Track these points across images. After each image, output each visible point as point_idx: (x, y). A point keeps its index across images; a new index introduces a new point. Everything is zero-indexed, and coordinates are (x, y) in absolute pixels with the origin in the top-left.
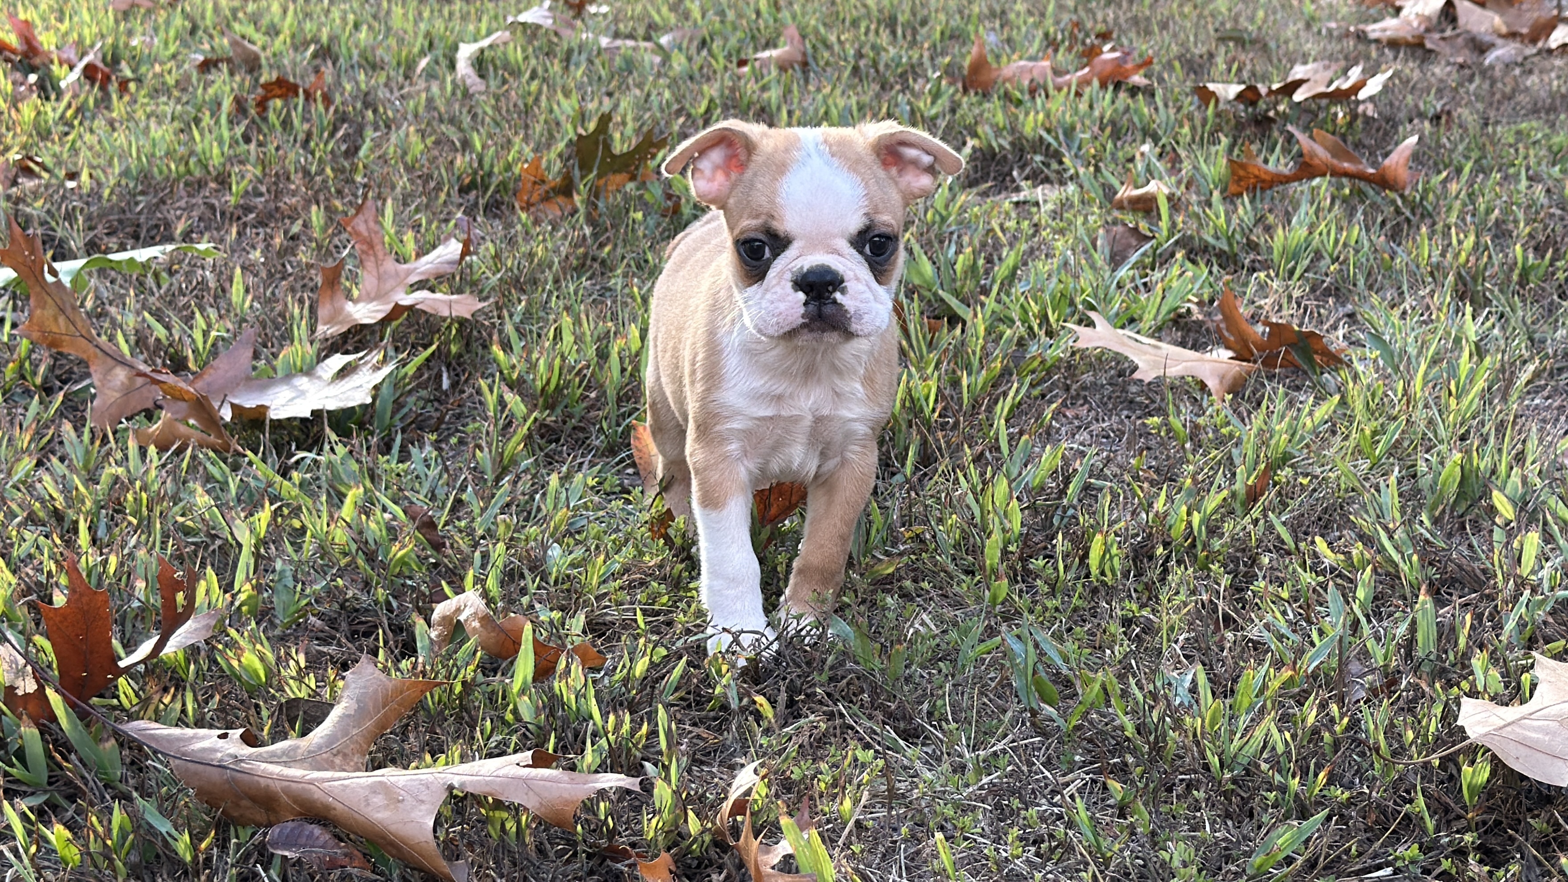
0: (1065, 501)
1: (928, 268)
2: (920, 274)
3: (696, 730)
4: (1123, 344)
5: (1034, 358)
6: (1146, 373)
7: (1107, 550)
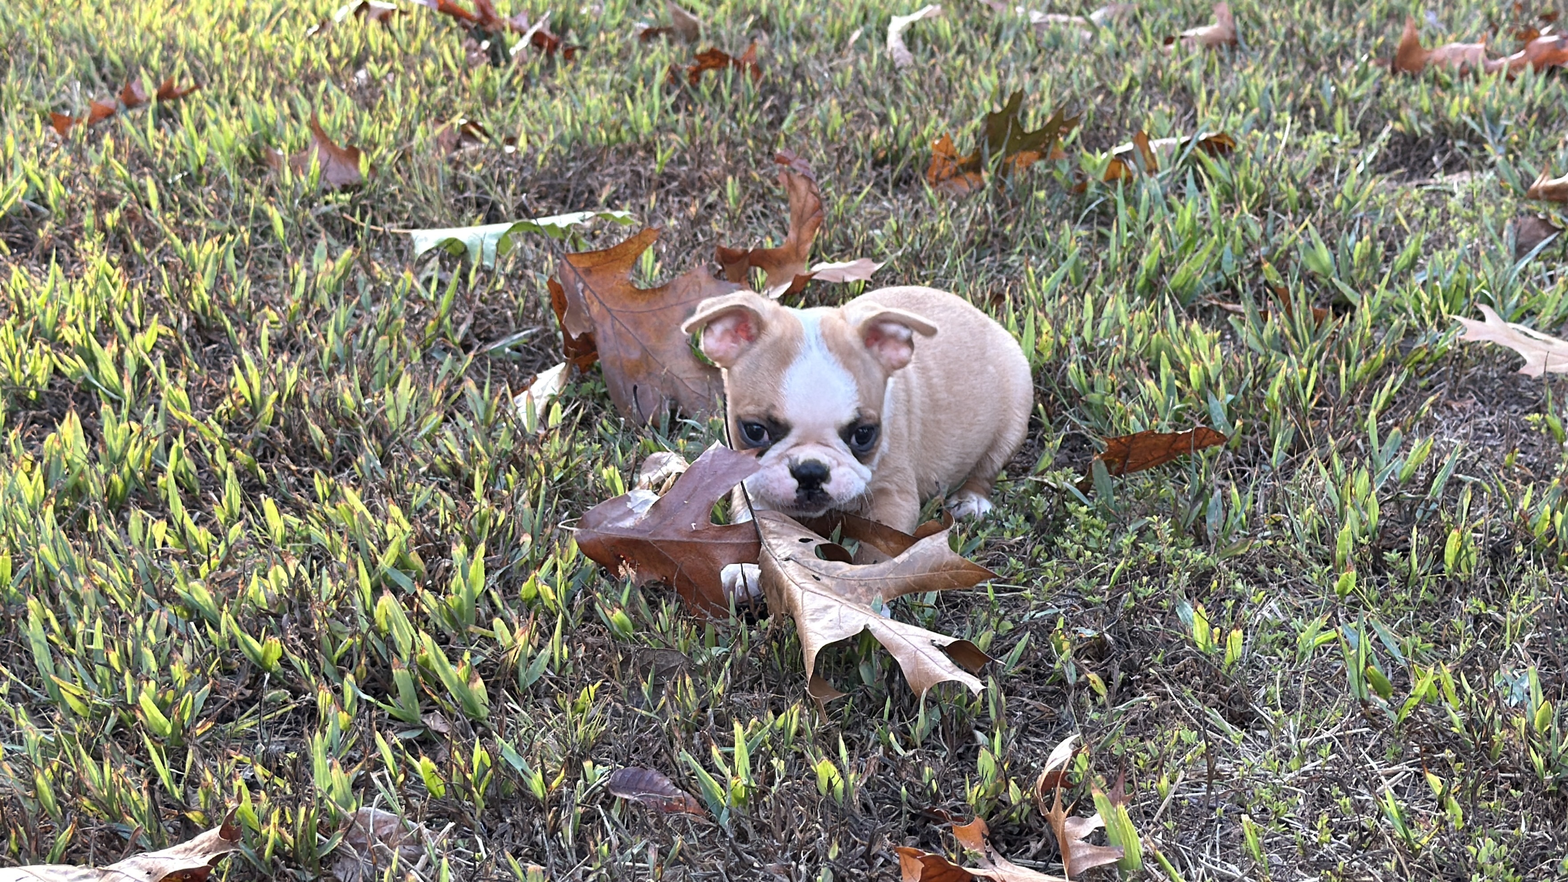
0: (1429, 497)
1: (1325, 254)
2: (1317, 260)
3: (1033, 703)
4: (1514, 339)
5: (1420, 349)
6: (1533, 368)
7: (1463, 547)
